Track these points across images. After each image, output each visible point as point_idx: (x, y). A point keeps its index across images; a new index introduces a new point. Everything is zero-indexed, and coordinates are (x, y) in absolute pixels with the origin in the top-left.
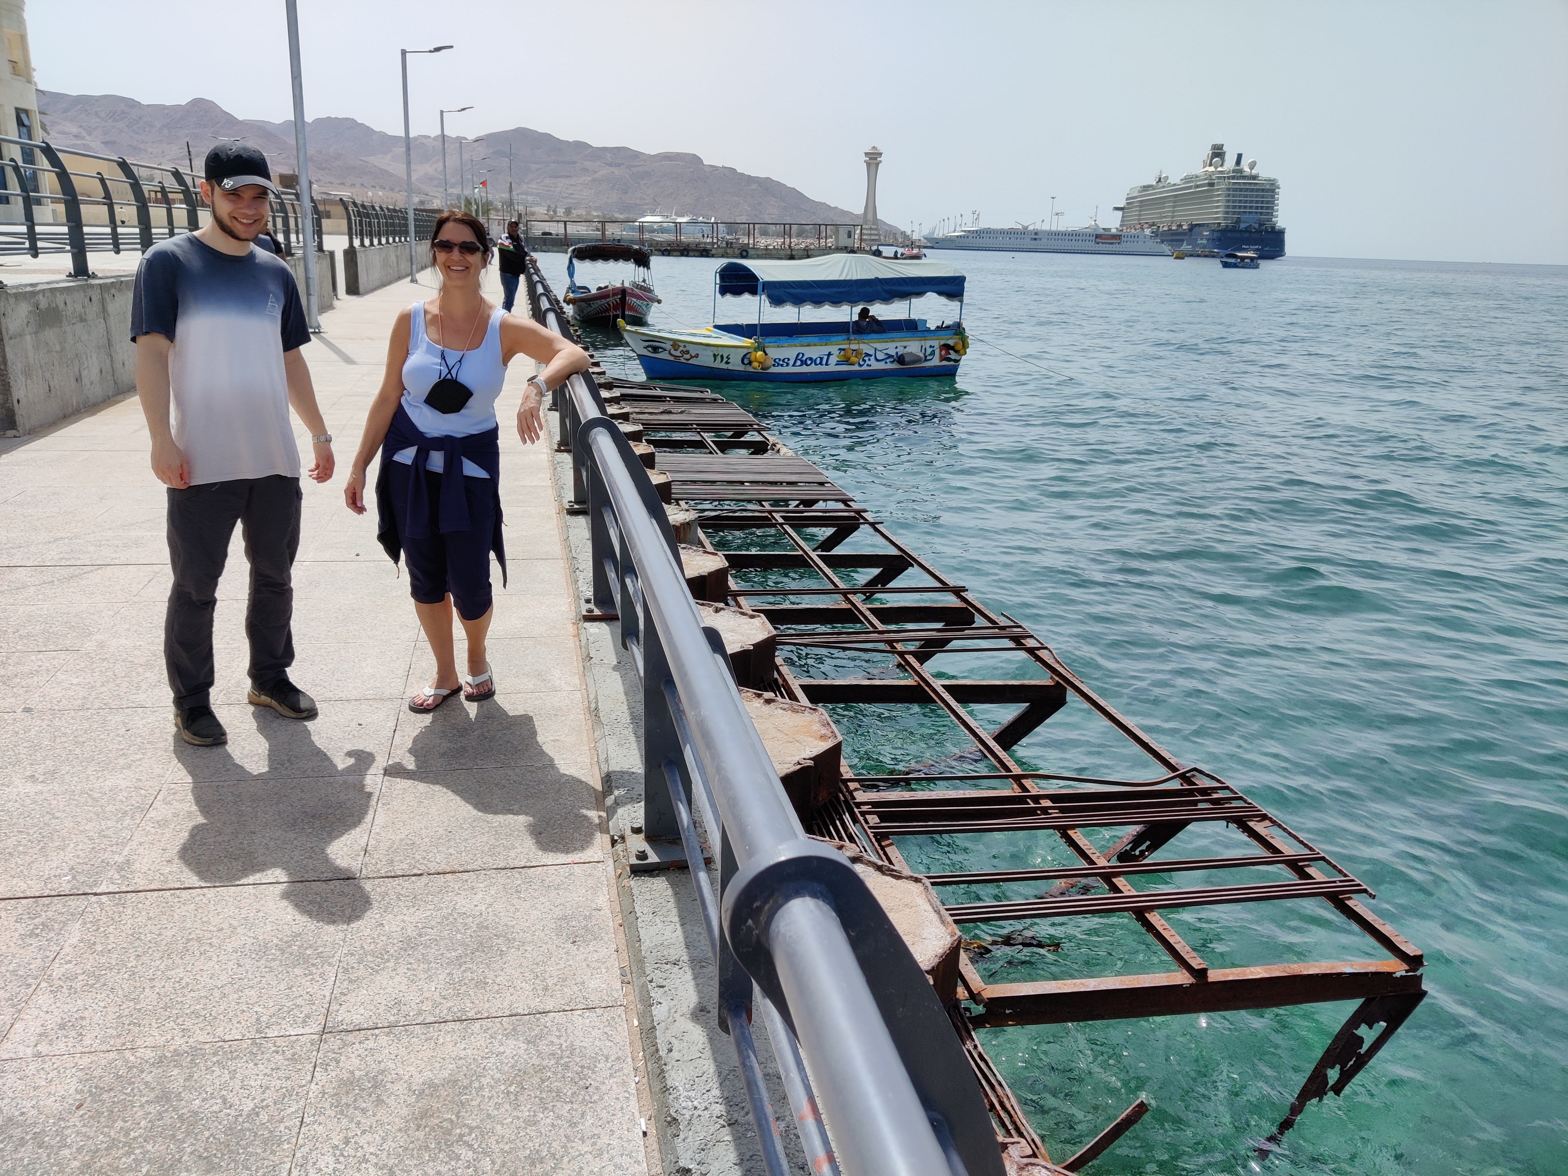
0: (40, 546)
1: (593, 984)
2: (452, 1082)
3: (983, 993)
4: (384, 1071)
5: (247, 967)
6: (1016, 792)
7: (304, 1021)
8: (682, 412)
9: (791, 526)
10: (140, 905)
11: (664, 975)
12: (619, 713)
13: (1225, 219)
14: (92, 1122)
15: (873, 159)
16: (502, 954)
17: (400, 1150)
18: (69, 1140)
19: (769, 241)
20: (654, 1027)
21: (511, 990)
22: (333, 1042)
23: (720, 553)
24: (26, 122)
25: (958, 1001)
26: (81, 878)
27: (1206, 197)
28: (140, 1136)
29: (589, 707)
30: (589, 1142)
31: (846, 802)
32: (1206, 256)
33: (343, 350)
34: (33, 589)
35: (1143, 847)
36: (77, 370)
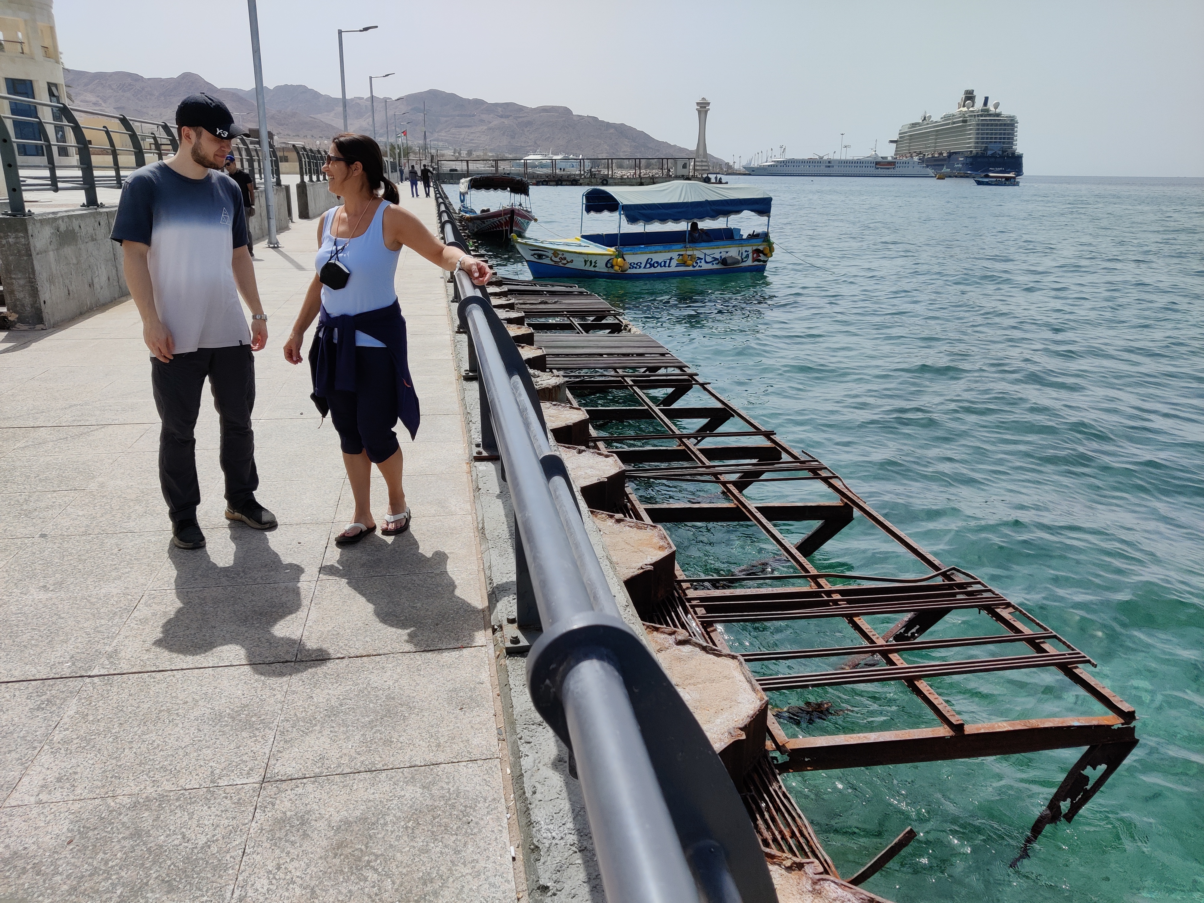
0: (58, 411)
1: (475, 741)
2: (363, 819)
3: (787, 745)
4: (309, 812)
5: (205, 731)
6: (815, 588)
7: (248, 773)
8: (555, 303)
9: (639, 387)
10: (124, 685)
11: (531, 734)
12: (500, 531)
13: (976, 147)
14: (79, 854)
15: (703, 108)
16: (405, 719)
17: (321, 874)
18: (60, 869)
19: (624, 172)
20: (522, 775)
21: (411, 747)
22: (271, 789)
23: (583, 409)
24: (56, 93)
25: (767, 751)
26: (79, 664)
27: (961, 131)
28: (117, 865)
29: (478, 527)
30: (469, 866)
31: (680, 598)
32: (961, 177)
33: (296, 260)
34: (51, 443)
35: (914, 630)
36: (90, 278)
